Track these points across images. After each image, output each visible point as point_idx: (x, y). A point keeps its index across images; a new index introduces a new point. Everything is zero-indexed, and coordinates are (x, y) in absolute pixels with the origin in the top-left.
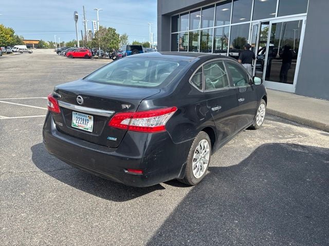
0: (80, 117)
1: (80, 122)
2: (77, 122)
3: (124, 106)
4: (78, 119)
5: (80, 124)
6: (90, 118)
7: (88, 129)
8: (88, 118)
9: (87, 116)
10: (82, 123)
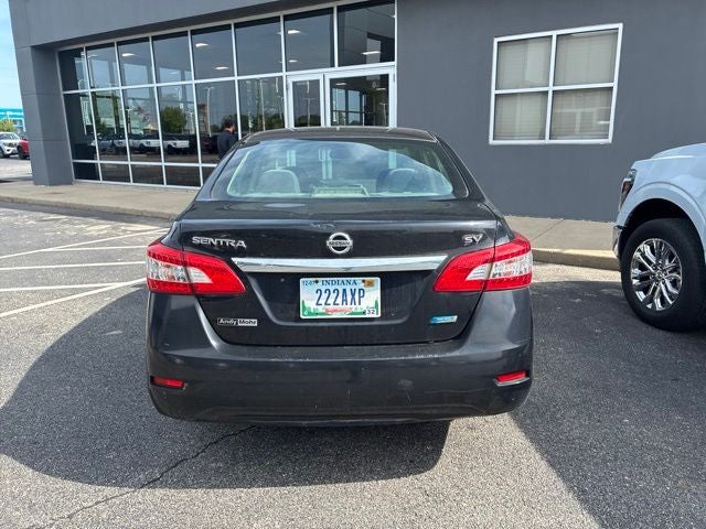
0: (332, 288)
1: (331, 301)
2: (322, 301)
3: (468, 239)
4: (325, 296)
5: (332, 307)
6: (370, 284)
7: (364, 313)
8: (362, 285)
9: (359, 279)
10: (339, 300)
